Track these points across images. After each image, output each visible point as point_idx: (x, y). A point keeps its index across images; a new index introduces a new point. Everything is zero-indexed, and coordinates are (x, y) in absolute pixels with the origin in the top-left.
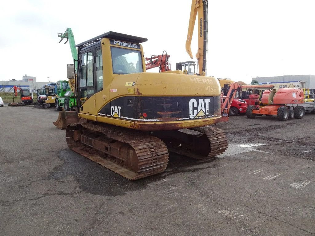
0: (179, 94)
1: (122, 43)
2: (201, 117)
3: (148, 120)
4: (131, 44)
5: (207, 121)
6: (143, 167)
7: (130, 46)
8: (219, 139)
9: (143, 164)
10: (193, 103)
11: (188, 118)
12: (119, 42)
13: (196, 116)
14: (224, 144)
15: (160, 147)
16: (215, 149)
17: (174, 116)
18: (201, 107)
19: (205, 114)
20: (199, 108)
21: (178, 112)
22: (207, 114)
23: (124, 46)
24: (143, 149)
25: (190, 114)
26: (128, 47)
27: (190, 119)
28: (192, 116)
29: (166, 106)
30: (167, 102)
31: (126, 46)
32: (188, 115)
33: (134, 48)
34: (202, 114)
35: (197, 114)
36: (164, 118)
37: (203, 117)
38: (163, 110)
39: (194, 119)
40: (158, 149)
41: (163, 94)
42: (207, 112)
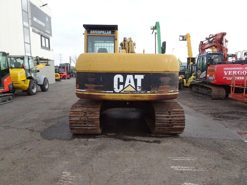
0: (102, 70)
1: (98, 32)
2: (129, 92)
3: (80, 90)
4: (106, 31)
5: (138, 96)
6: (73, 125)
7: (105, 33)
8: (169, 117)
9: (74, 123)
10: (119, 79)
11: (112, 92)
12: (95, 31)
13: (122, 90)
14: (178, 122)
15: (93, 113)
16: (162, 126)
17: (98, 89)
18: (130, 82)
19: (136, 89)
20: (127, 83)
21: (102, 85)
22: (139, 89)
23: (99, 34)
24: (77, 112)
25: (114, 87)
26: (102, 34)
27: (114, 92)
28: (116, 90)
29: (91, 80)
30: (92, 77)
31: (101, 33)
32: (112, 89)
33: (108, 34)
34: (129, 89)
35: (124, 89)
36: (89, 89)
37: (132, 92)
38: (88, 83)
39: (120, 93)
40: (90, 114)
41: (88, 70)
42: (138, 88)
